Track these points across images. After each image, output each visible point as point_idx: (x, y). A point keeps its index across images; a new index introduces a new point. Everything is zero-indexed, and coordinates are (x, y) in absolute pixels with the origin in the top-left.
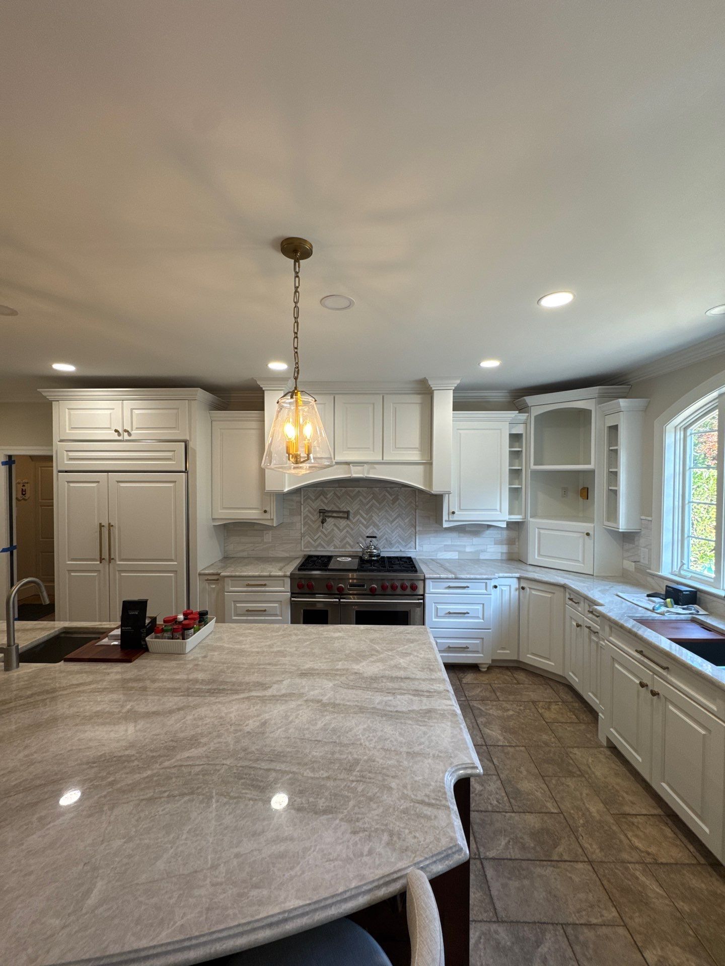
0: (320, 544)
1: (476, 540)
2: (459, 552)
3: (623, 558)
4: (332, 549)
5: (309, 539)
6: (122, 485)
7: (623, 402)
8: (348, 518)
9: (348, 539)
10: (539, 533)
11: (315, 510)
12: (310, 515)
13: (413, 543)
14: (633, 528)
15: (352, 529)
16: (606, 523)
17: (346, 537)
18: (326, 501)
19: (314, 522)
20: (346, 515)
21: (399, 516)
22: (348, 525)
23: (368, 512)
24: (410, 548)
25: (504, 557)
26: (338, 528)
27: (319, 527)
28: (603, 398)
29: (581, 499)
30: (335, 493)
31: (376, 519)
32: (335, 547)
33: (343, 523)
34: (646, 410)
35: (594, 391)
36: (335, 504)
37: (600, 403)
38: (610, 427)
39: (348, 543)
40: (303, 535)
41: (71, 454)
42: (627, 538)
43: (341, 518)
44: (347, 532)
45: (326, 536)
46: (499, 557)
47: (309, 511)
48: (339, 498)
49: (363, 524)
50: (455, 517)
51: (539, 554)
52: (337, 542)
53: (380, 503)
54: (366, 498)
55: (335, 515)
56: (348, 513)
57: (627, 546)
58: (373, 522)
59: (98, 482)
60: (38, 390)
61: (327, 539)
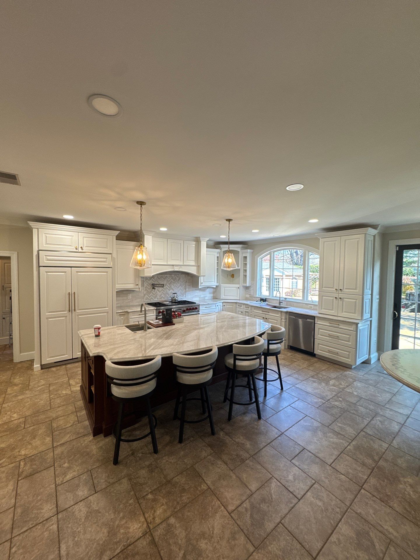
0: (152, 298)
1: (204, 293)
2: (199, 297)
3: (246, 294)
4: (156, 300)
5: (147, 296)
6: (79, 273)
7: (249, 250)
8: (163, 287)
9: (162, 295)
10: (224, 289)
11: (150, 284)
12: (147, 286)
13: (185, 295)
14: (250, 285)
15: (164, 291)
16: (243, 284)
17: (162, 294)
18: (154, 280)
19: (149, 289)
20: (163, 286)
21: (181, 285)
22: (162, 290)
23: (170, 284)
24: (184, 297)
25: (212, 298)
26: (159, 291)
27: (151, 291)
28: (243, 248)
29: (231, 278)
30: (157, 277)
31: (173, 287)
32: (158, 299)
33: (161, 289)
34: (253, 253)
35: (241, 246)
36: (157, 281)
37: (241, 249)
38: (244, 257)
39: (162, 297)
40: (144, 295)
41: (48, 257)
42: (247, 288)
43: (160, 287)
44: (162, 292)
45: (154, 294)
46: (210, 298)
47: (147, 285)
48: (159, 279)
49: (168, 289)
50: (203, 285)
51: (224, 296)
52: (158, 297)
53: (174, 281)
54: (169, 279)
55: (157, 286)
56: (163, 285)
57: (247, 290)
58: (172, 288)
59: (65, 272)
60: (28, 222)
61: (154, 296)
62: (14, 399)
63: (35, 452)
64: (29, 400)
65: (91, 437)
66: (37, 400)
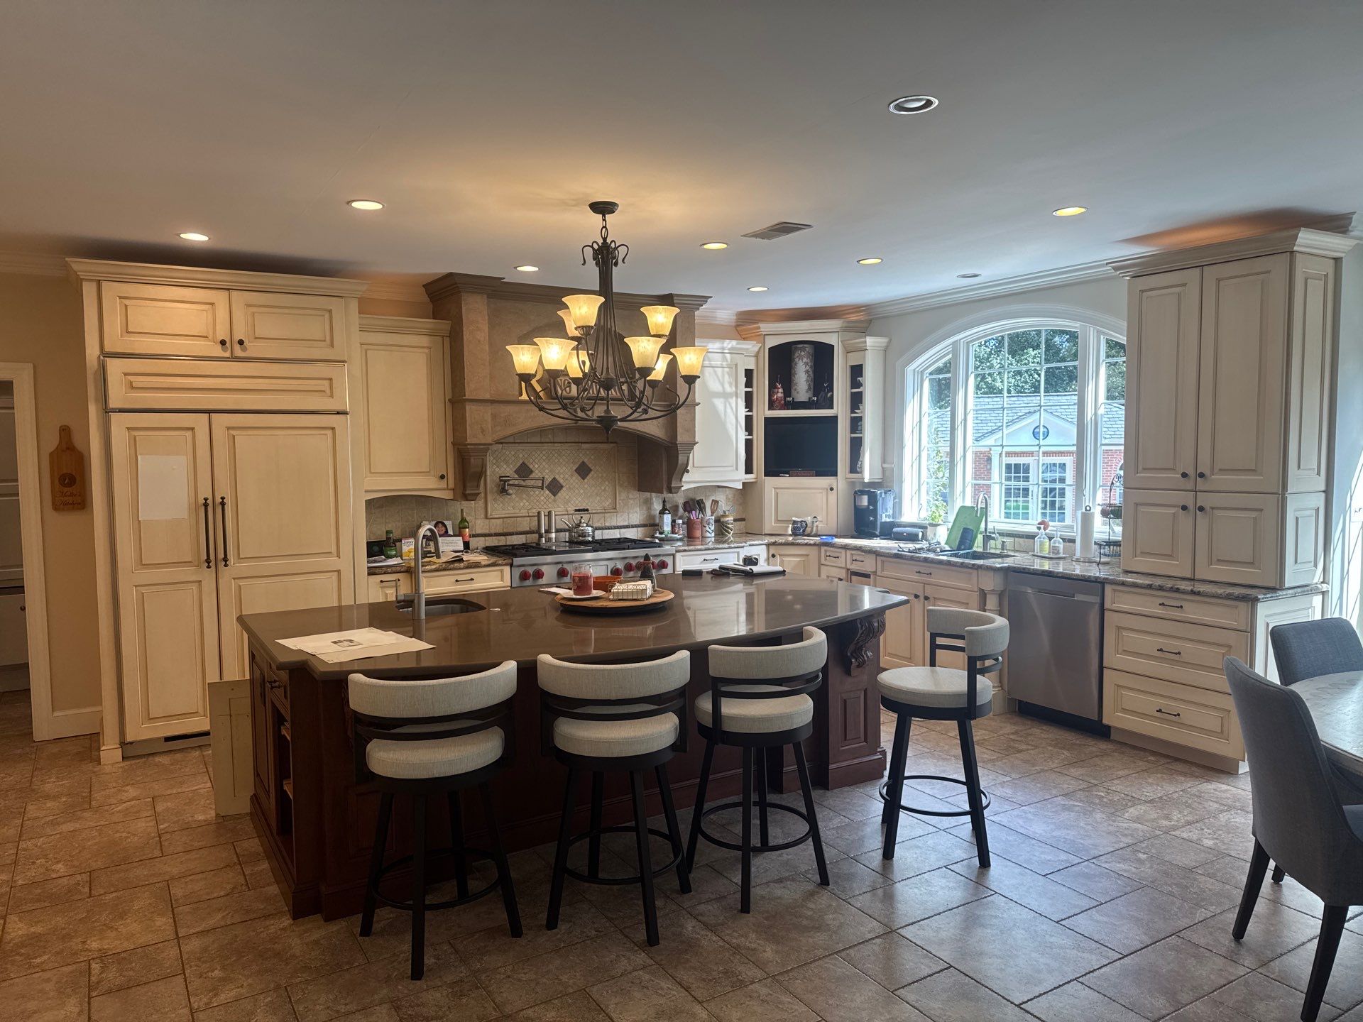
7: (868, 342)
10: (776, 494)
16: (851, 476)
34: (886, 350)
37: (844, 338)
38: (852, 367)
41: (135, 379)
51: (776, 520)
59: (191, 429)
60: (67, 259)
62: (49, 831)
63: (127, 945)
64: (94, 833)
65: (287, 921)
66: (118, 835)
